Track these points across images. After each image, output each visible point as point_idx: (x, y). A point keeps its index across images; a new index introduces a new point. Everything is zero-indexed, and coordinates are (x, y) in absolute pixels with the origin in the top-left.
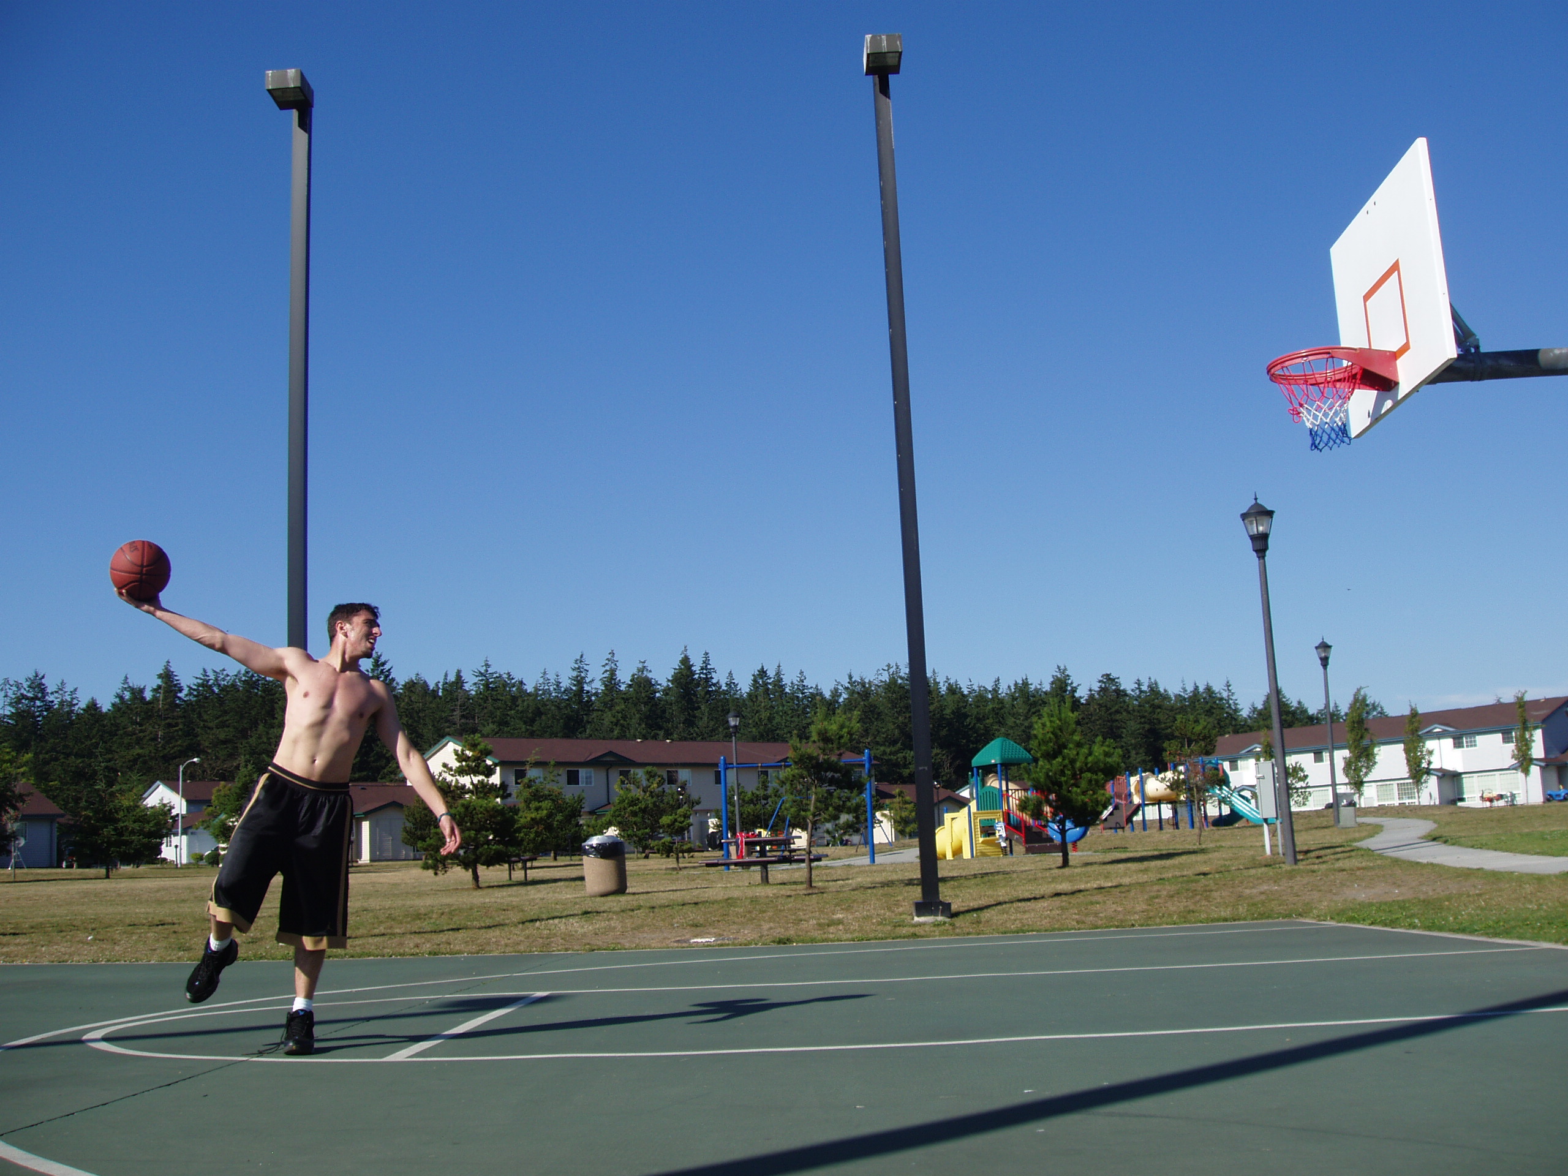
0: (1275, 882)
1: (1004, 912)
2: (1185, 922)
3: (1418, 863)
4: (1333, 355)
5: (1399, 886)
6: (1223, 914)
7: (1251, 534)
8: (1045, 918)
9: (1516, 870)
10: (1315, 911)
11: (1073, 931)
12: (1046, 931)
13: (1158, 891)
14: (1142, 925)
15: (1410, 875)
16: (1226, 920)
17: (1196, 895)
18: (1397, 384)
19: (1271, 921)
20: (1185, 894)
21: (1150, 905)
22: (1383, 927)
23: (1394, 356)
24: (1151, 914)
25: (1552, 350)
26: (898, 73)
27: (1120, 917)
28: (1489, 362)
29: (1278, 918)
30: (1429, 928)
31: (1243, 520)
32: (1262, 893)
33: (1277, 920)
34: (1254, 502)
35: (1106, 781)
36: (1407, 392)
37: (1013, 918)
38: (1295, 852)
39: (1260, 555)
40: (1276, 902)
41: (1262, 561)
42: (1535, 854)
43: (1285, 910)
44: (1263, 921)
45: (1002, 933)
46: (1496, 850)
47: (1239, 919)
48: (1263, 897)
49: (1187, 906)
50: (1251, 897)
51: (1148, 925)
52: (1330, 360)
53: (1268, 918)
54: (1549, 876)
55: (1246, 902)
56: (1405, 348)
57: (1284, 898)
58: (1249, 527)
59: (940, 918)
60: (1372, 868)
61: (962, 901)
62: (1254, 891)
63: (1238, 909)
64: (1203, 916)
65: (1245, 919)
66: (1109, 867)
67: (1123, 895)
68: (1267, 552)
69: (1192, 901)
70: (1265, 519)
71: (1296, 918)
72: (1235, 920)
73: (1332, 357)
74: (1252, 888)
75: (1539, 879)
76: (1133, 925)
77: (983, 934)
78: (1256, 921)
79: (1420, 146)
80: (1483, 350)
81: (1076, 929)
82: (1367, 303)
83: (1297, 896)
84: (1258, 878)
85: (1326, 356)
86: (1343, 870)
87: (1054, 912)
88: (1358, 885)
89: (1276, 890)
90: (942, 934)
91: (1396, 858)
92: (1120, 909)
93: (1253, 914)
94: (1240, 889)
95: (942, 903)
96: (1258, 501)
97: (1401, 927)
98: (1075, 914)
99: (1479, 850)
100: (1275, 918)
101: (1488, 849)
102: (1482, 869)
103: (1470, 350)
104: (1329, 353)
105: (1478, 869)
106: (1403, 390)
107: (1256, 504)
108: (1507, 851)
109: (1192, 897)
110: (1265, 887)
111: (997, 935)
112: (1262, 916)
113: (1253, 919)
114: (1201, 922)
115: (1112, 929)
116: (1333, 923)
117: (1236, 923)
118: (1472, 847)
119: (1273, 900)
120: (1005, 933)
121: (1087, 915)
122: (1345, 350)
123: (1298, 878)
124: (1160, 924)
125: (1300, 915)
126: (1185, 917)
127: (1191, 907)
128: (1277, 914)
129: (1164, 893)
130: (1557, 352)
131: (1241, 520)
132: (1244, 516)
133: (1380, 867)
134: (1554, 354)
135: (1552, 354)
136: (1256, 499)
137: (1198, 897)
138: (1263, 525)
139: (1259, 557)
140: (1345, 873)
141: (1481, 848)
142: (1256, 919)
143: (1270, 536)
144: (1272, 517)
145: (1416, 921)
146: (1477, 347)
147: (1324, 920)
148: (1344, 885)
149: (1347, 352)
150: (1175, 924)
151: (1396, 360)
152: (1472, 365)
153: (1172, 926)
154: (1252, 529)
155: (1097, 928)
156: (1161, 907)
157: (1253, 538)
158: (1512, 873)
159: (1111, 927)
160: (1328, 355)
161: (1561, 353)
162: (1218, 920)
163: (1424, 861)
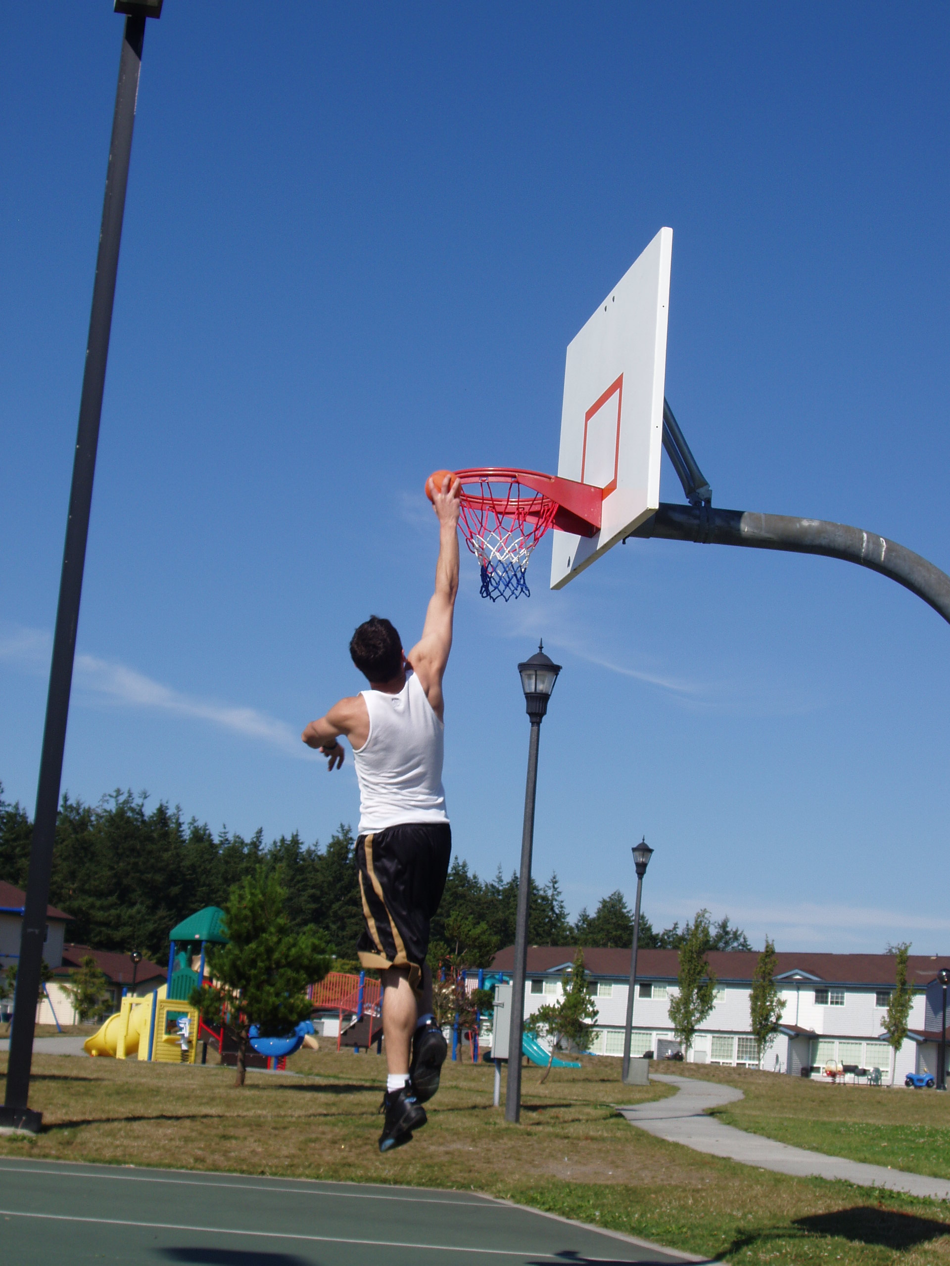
0: (474, 1140)
1: (112, 1134)
2: (332, 1177)
3: (663, 1141)
4: (520, 481)
5: (617, 1167)
6: (384, 1174)
7: (528, 691)
8: (158, 1149)
9: (763, 1165)
10: (500, 1186)
11: (183, 1171)
12: (148, 1165)
13: (324, 1133)
14: (275, 1174)
15: (640, 1154)
16: (384, 1181)
17: (366, 1144)
18: (599, 530)
19: (440, 1190)
20: (353, 1142)
21: (300, 1149)
22: (559, 1215)
23: (603, 493)
24: (296, 1161)
25: (799, 520)
26: (158, 17)
27: (255, 1160)
28: (719, 522)
29: (452, 1187)
30: (606, 1225)
31: (520, 672)
32: (447, 1153)
33: (449, 1190)
34: (538, 651)
35: (307, 984)
36: (605, 542)
37: (118, 1142)
38: (519, 1106)
39: (534, 720)
40: (459, 1167)
41: (535, 728)
42: (809, 1149)
43: (465, 1179)
44: (431, 1189)
45: (90, 1161)
46: (769, 1137)
47: (401, 1183)
48: (445, 1159)
49: (344, 1158)
50: (431, 1156)
51: (282, 1175)
52: (515, 485)
53: (438, 1185)
54: (792, 1178)
55: (423, 1161)
56: (612, 487)
57: (471, 1163)
58: (526, 681)
59: (21, 1132)
60: (603, 1139)
61: (66, 1113)
62: (442, 1149)
63: (408, 1168)
64: (360, 1172)
65: (409, 1183)
66: (290, 1093)
67: (277, 1132)
68: (544, 718)
69: (358, 1151)
70: (549, 676)
71: (474, 1190)
72: (396, 1182)
73: (519, 483)
74: (441, 1144)
75: (778, 1180)
76: (263, 1173)
77: (65, 1159)
78: (422, 1188)
79: (666, 236)
80: (714, 505)
81: (187, 1168)
82: (588, 422)
83: (489, 1162)
84: (455, 1134)
85: (509, 480)
86: (567, 1137)
87: (173, 1143)
88: (569, 1159)
89: (469, 1152)
90: (12, 1152)
91: (643, 1131)
92: (260, 1150)
93: (422, 1179)
94: (425, 1144)
95: (29, 1112)
96: (544, 651)
97: (579, 1218)
98: (200, 1148)
99: (752, 1134)
100: (448, 1187)
101: (762, 1135)
102: (729, 1158)
103: (701, 503)
104: (514, 477)
105: (724, 1158)
106: (604, 538)
107: (541, 654)
108: (780, 1141)
109: (360, 1146)
110: (455, 1146)
111: (82, 1163)
112: (432, 1182)
113: (419, 1184)
114: (352, 1180)
115: (234, 1174)
116: (509, 1203)
117: (397, 1186)
118: (746, 1130)
119: (456, 1164)
120: (94, 1161)
121: (213, 1152)
122: (536, 477)
123: (506, 1140)
124: (300, 1176)
125: (481, 1188)
126: (336, 1171)
127: (352, 1159)
128: (453, 1182)
129: (329, 1136)
130: (805, 523)
131: (518, 671)
132: (523, 667)
133: (615, 1140)
134: (801, 527)
135: (798, 525)
136: (541, 648)
137: (369, 1147)
138: (543, 683)
139: (533, 723)
140: (566, 1141)
141: (755, 1133)
142: (423, 1184)
143: (551, 697)
144: (557, 674)
145: (597, 1213)
146: (708, 501)
147: (503, 1198)
148: (552, 1156)
149: (536, 479)
150: (317, 1178)
151: (602, 500)
152: (696, 522)
153: (313, 1180)
154: (530, 685)
155: (217, 1170)
156: (313, 1154)
157: (529, 697)
158: (758, 1168)
159: (235, 1171)
160: (513, 479)
161: (810, 525)
162: (374, 1180)
163: (670, 1139)
